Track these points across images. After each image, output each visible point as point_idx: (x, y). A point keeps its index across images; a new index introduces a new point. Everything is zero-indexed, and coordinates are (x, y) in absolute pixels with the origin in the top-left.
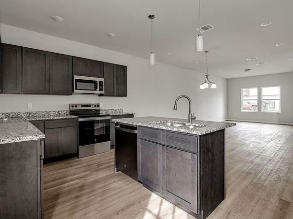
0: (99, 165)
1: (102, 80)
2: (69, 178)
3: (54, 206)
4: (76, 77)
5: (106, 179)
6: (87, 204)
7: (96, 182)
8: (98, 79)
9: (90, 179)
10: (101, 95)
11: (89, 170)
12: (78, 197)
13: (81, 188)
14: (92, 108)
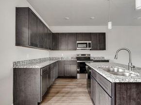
0: (82, 85)
1: (90, 42)
2: (67, 87)
3: (53, 96)
4: (77, 42)
5: (80, 93)
6: (63, 101)
7: (75, 92)
8: (88, 42)
9: (73, 90)
10: (90, 50)
11: (77, 86)
12: (63, 96)
13: (68, 93)
14: (86, 56)
